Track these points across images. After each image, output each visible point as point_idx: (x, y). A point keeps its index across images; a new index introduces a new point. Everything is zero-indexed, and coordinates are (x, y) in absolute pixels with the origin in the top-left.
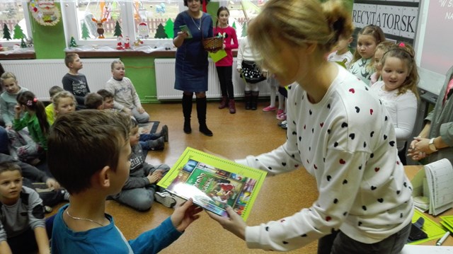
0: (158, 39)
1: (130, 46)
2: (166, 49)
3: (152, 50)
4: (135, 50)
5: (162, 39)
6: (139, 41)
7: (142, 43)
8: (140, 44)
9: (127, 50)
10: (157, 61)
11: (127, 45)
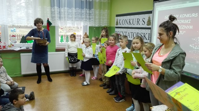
0: (22, 43)
1: (6, 47)
2: (27, 48)
3: (19, 49)
4: (9, 49)
5: (24, 43)
6: (11, 44)
7: (13, 45)
8: (12, 46)
9: (4, 49)
10: (22, 54)
11: (4, 47)
